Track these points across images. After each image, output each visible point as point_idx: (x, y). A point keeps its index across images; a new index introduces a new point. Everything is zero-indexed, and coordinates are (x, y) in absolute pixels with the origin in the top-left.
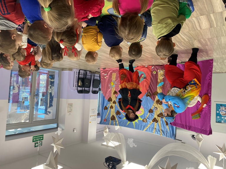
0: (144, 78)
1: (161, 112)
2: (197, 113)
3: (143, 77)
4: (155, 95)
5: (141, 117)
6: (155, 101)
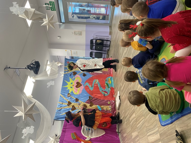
2: (77, 137)
3: (105, 94)
4: (91, 103)
5: (72, 92)
6: (85, 104)
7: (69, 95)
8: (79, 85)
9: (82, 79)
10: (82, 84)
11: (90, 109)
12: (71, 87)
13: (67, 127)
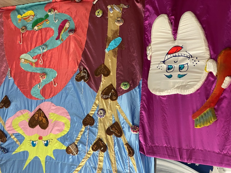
0: (71, 31)
1: (116, 120)
2: (206, 108)
3: (68, 30)
4: (100, 74)
5: (63, 140)
6: (100, 92)
7: (72, 148)
8: (40, 118)
9: (21, 109)
10: (34, 110)
11: (117, 73)
12: (46, 145)
13: (177, 147)
